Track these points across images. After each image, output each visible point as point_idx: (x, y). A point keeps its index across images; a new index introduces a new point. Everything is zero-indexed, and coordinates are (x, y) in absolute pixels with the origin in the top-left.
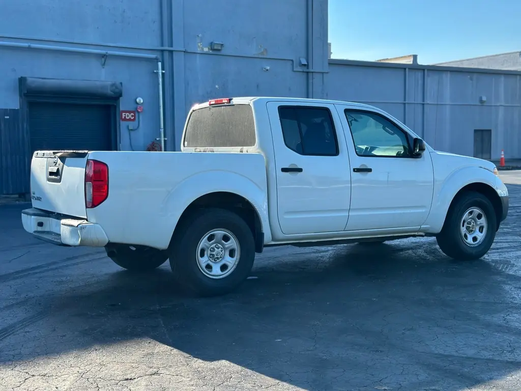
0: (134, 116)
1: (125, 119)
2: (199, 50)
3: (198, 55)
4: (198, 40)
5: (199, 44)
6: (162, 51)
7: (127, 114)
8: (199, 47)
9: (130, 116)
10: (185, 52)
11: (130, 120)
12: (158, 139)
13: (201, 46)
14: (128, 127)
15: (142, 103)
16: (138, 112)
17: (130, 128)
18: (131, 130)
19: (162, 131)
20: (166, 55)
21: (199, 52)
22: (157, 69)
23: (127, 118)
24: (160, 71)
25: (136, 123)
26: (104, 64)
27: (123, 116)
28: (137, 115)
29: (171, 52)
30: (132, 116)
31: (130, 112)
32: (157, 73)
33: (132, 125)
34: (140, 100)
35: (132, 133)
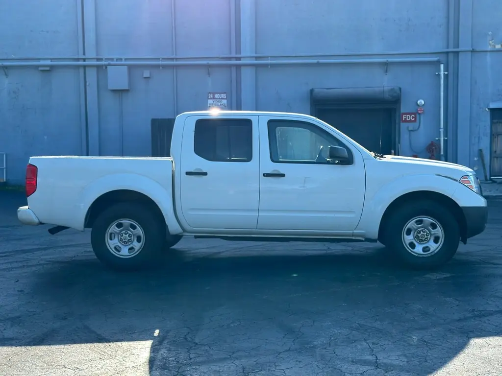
0: (415, 118)
1: (406, 121)
2: (489, 48)
3: (489, 54)
4: (489, 38)
5: (491, 42)
6: (447, 53)
7: (407, 116)
8: (490, 45)
9: (411, 118)
10: (472, 51)
11: (410, 121)
12: (437, 139)
13: (493, 44)
14: (408, 127)
15: (424, 105)
16: (419, 114)
17: (410, 129)
18: (412, 130)
19: (442, 130)
20: (451, 57)
21: (489, 50)
22: (439, 71)
23: (407, 119)
24: (442, 73)
25: (417, 124)
26: (386, 71)
27: (404, 118)
28: (418, 116)
29: (457, 53)
30: (413, 118)
31: (410, 114)
32: (439, 75)
33: (411, 126)
34: (421, 102)
35: (412, 133)
